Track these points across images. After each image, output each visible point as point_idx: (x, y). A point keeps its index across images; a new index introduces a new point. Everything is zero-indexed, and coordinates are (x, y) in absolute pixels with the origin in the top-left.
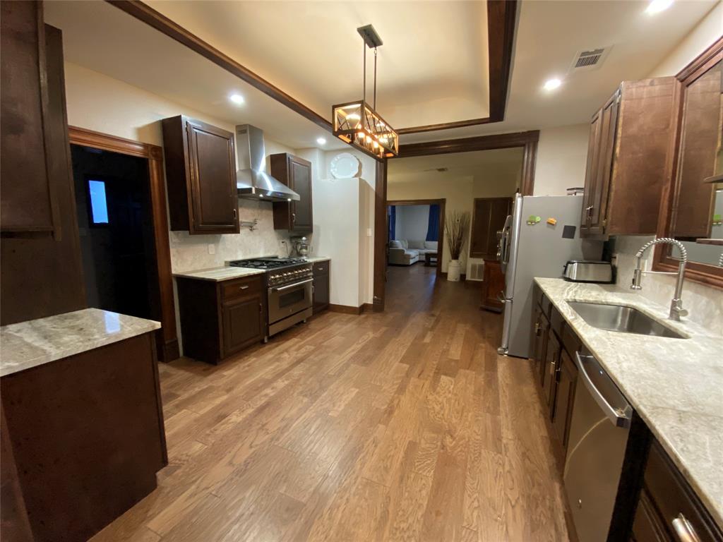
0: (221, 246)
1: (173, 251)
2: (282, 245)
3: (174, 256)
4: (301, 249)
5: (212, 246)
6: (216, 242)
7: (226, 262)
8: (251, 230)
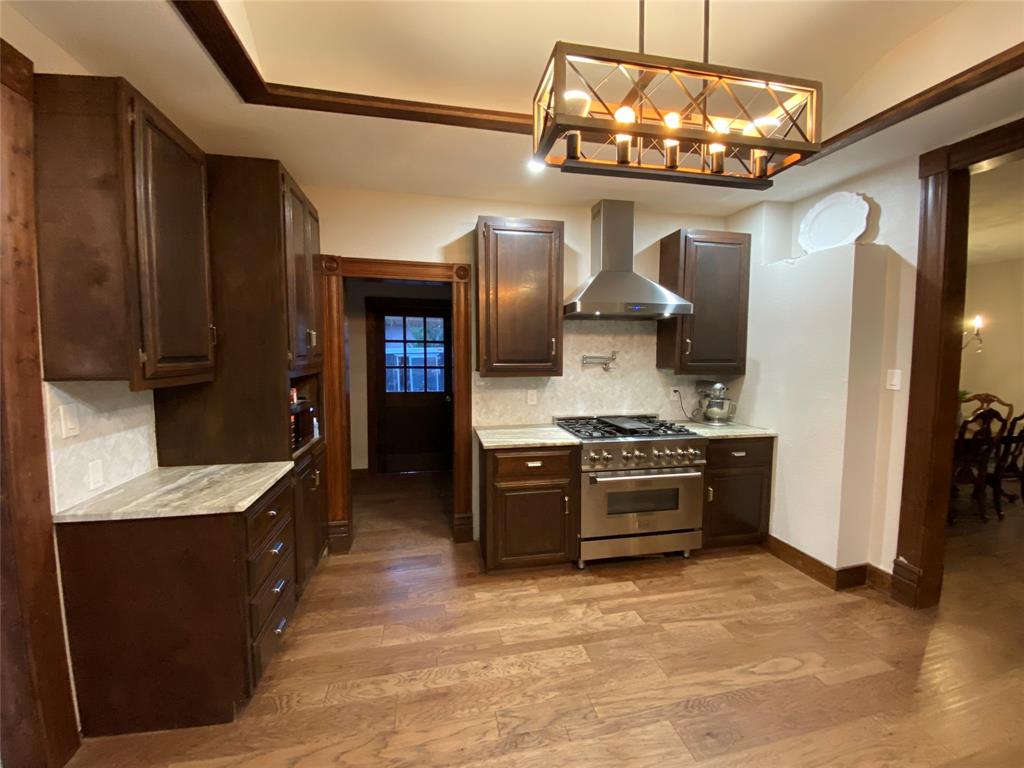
0: (547, 393)
1: (475, 397)
2: (674, 397)
3: (477, 403)
4: (709, 406)
5: (532, 395)
6: (540, 386)
7: (554, 418)
8: (606, 369)
